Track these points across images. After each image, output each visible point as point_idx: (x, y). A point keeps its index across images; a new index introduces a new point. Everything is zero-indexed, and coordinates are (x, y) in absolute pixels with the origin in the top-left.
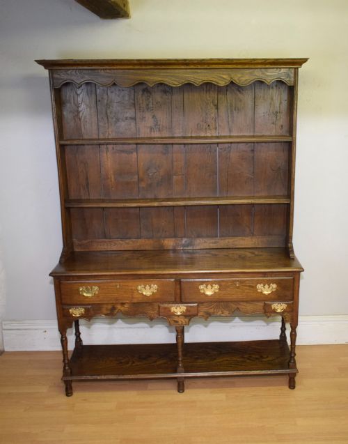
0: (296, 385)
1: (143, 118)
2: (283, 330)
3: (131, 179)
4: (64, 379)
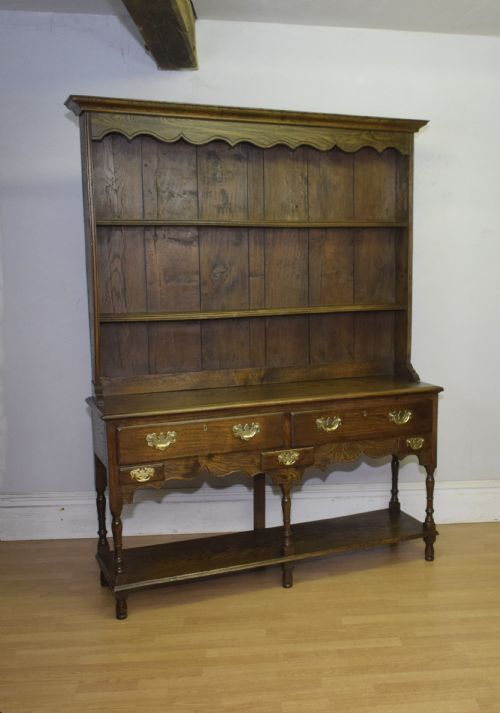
0: (435, 556)
1: (208, 194)
2: (395, 492)
3: (189, 282)
4: (117, 589)
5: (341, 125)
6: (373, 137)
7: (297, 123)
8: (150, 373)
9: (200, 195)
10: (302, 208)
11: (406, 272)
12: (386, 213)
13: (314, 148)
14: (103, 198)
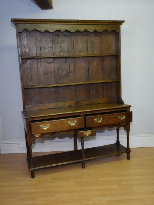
0: (130, 158)
1: (56, 47)
2: (118, 138)
3: (52, 75)
4: (31, 169)
5: (97, 24)
6: (107, 27)
7: (83, 24)
8: (41, 104)
9: (54, 48)
10: (86, 50)
11: (119, 69)
12: (113, 51)
13: (88, 31)
14: (24, 50)
